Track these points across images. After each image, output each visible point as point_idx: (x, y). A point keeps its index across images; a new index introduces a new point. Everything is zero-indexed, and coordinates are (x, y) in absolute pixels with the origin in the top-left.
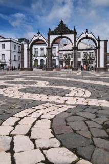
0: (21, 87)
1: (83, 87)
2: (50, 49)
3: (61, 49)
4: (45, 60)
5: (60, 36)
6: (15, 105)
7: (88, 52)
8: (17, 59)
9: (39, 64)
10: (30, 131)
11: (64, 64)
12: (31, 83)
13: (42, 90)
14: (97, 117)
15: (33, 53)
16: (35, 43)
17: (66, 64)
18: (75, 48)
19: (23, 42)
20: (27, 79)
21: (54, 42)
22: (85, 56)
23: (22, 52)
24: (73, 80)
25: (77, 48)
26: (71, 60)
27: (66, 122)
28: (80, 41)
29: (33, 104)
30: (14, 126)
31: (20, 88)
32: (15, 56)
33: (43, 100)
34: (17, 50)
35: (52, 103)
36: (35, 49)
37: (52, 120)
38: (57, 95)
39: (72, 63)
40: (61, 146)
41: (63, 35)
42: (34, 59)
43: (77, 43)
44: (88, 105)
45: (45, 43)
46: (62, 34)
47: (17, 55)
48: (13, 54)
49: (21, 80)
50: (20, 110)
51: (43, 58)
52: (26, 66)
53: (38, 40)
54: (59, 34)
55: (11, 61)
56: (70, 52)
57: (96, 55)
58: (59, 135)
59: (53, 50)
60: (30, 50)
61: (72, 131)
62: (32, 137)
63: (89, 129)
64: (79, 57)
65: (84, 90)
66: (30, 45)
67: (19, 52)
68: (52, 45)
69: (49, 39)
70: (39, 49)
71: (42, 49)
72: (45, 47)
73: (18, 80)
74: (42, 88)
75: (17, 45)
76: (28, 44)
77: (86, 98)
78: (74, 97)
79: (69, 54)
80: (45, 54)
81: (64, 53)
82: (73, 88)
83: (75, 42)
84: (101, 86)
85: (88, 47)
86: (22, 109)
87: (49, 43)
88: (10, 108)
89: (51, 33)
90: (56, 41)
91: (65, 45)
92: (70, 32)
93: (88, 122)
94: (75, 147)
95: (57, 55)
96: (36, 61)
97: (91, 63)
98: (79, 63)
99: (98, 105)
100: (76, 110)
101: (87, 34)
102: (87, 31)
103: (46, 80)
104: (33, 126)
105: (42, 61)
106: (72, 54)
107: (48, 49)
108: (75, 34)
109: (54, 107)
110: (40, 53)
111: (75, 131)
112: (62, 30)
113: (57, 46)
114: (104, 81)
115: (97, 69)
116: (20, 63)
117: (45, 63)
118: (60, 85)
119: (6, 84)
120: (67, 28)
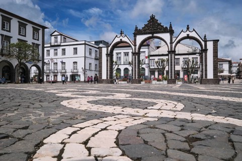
0: (91, 98)
1: (175, 100)
2: (137, 54)
3: (152, 53)
4: (130, 68)
5: (151, 35)
6: (78, 116)
7: (190, 57)
8: (93, 68)
9: (122, 74)
10: (89, 139)
11: (156, 73)
12: (106, 95)
13: (119, 102)
14: (182, 130)
15: (115, 59)
16: (116, 46)
17: (159, 74)
18: (172, 52)
19: (101, 45)
20: (103, 91)
21: (142, 44)
22: (186, 62)
23: (99, 59)
24: (165, 92)
25: (175, 51)
26: (167, 69)
27: (138, 133)
28: (179, 42)
29: (101, 116)
30: (70, 135)
31: (90, 100)
32: (90, 64)
33: (116, 113)
34: (93, 55)
35: (127, 115)
36: (117, 54)
37: (120, 131)
38: (137, 107)
39: (168, 72)
40: (123, 155)
41: (155, 35)
42: (115, 67)
43: (174, 45)
44: (175, 118)
45: (130, 46)
46: (153, 33)
47: (93, 62)
48: (88, 61)
49: (94, 92)
50: (83, 121)
51: (127, 66)
52: (104, 77)
53: (121, 42)
54: (149, 33)
55: (85, 70)
56: (165, 58)
57: (201, 62)
58: (123, 145)
59: (142, 55)
60: (110, 55)
61: (142, 142)
62: (89, 145)
63: (166, 141)
64: (178, 64)
65: (176, 103)
66: (110, 48)
67: (96, 59)
68: (139, 48)
69: (135, 40)
70: (122, 54)
71: (126, 54)
72: (130, 51)
73: (90, 92)
74: (119, 100)
75: (94, 50)
76: (108, 47)
77: (175, 111)
78: (159, 109)
79: (163, 61)
80: (130, 60)
81: (156, 59)
82: (162, 101)
83: (171, 43)
84: (202, 99)
85: (191, 51)
86: (85, 120)
87: (135, 45)
88: (71, 119)
89: (137, 32)
90: (145, 43)
91: (158, 48)
92: (165, 30)
93: (167, 134)
94: (140, 157)
95: (147, 62)
96: (118, 70)
97: (194, 73)
98: (178, 73)
99: (189, 118)
100: (157, 122)
101: (188, 33)
102: (188, 28)
103: (127, 93)
104: (93, 136)
105: (126, 70)
106: (168, 60)
107: (134, 54)
108: (171, 32)
109: (128, 120)
110: (124, 59)
111: (146, 142)
112: (153, 27)
113: (146, 50)
114: (210, 94)
115: (203, 81)
116: (97, 73)
117: (130, 72)
118: (145, 98)
119: (74, 96)
120: (159, 24)
